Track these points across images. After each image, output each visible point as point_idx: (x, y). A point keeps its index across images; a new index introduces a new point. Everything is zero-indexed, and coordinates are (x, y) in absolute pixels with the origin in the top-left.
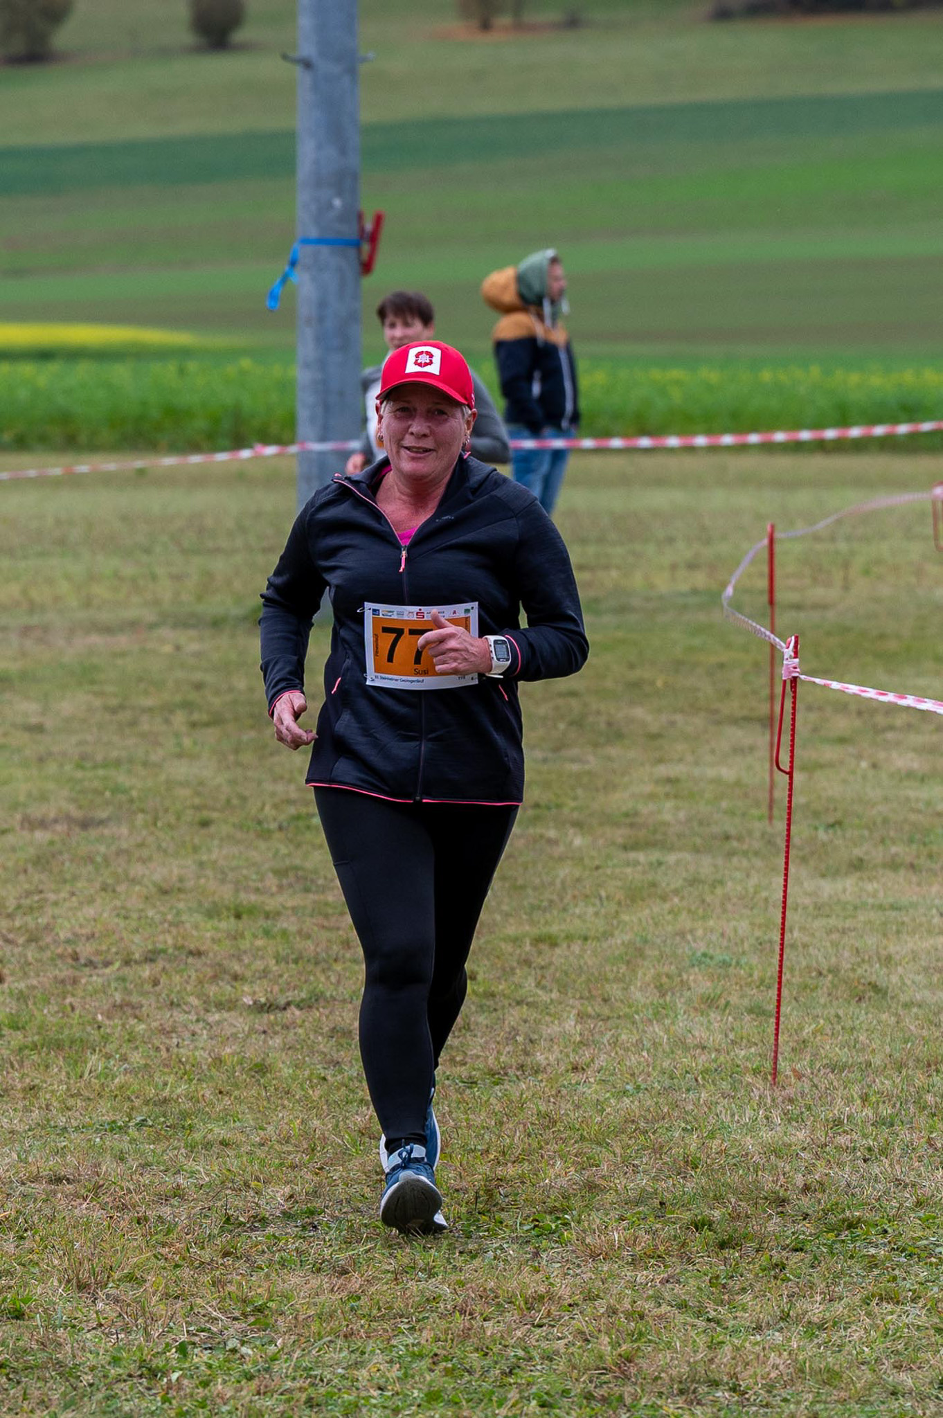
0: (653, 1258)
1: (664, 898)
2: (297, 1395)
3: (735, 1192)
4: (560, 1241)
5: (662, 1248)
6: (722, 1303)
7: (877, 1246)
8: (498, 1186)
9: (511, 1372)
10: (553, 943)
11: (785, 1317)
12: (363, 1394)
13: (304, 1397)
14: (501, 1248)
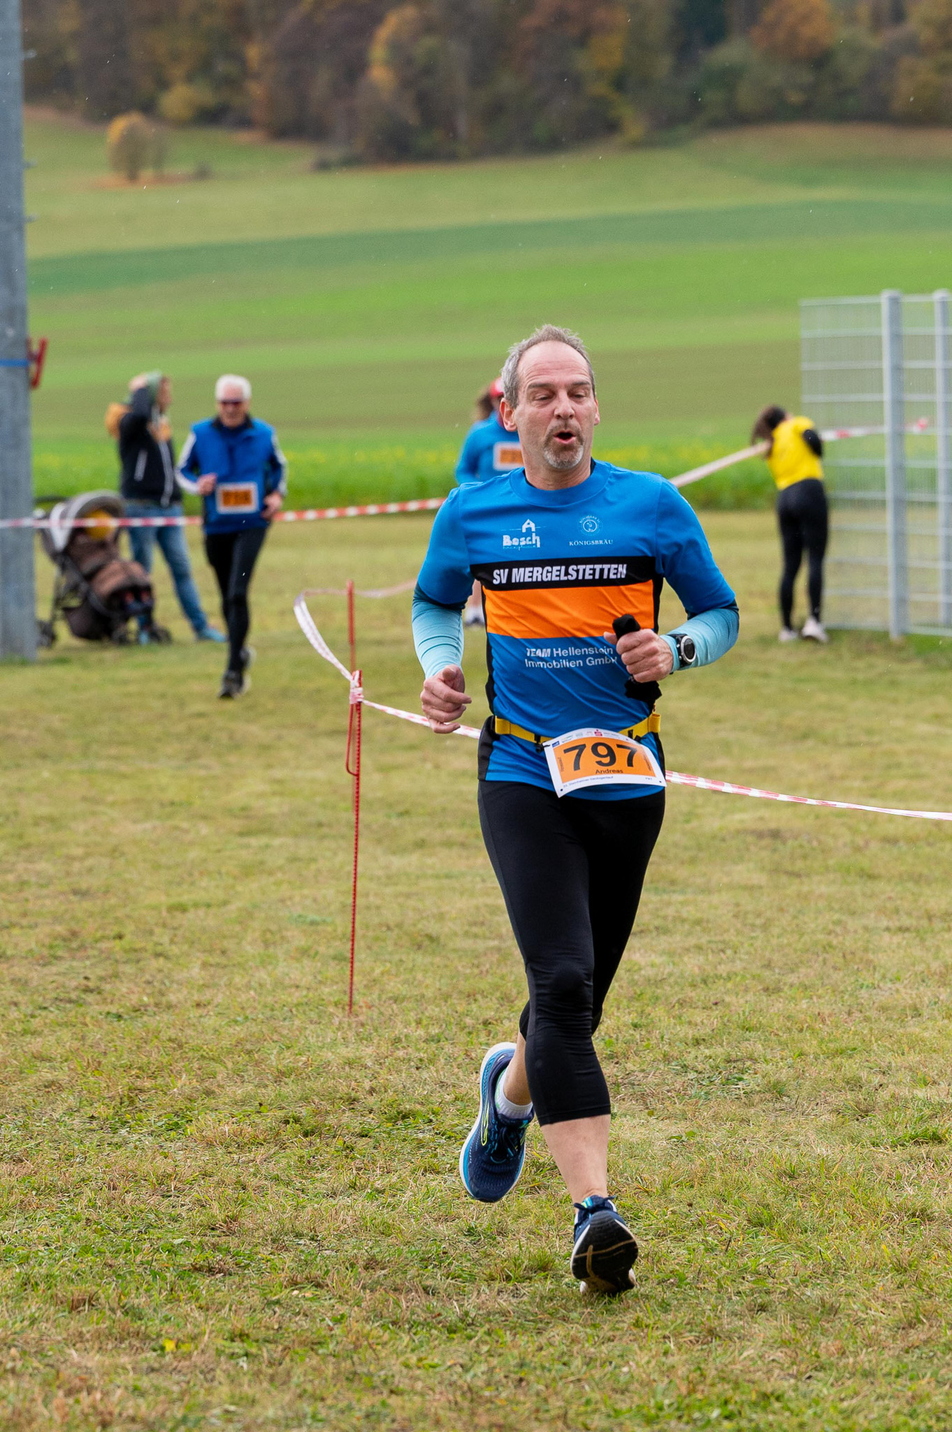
0: (254, 1144)
1: (271, 873)
3: (318, 1094)
4: (183, 1132)
5: (261, 1137)
6: (306, 1177)
7: (423, 1132)
8: (137, 1095)
11: (353, 1186)
14: (139, 1140)
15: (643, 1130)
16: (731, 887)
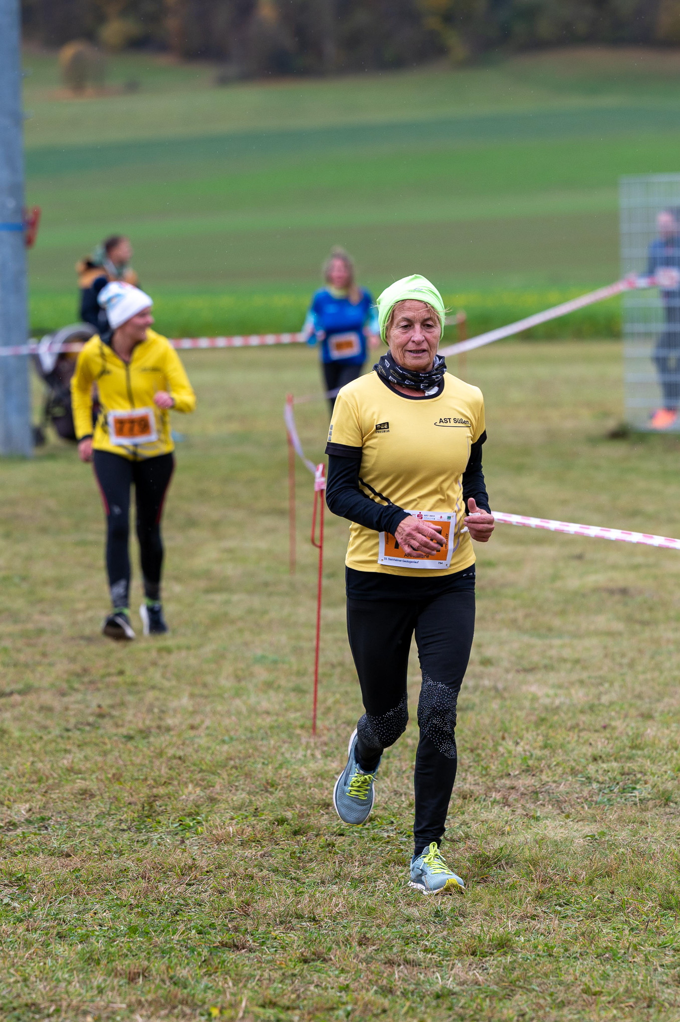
0: (254, 841)
1: (233, 622)
2: (52, 931)
3: (299, 800)
4: (196, 833)
5: (259, 836)
6: (299, 868)
7: (388, 831)
8: (155, 801)
9: (176, 913)
10: (169, 651)
11: (338, 875)
12: (90, 929)
13: (55, 932)
14: (161, 838)
15: (562, 830)
16: (597, 633)
